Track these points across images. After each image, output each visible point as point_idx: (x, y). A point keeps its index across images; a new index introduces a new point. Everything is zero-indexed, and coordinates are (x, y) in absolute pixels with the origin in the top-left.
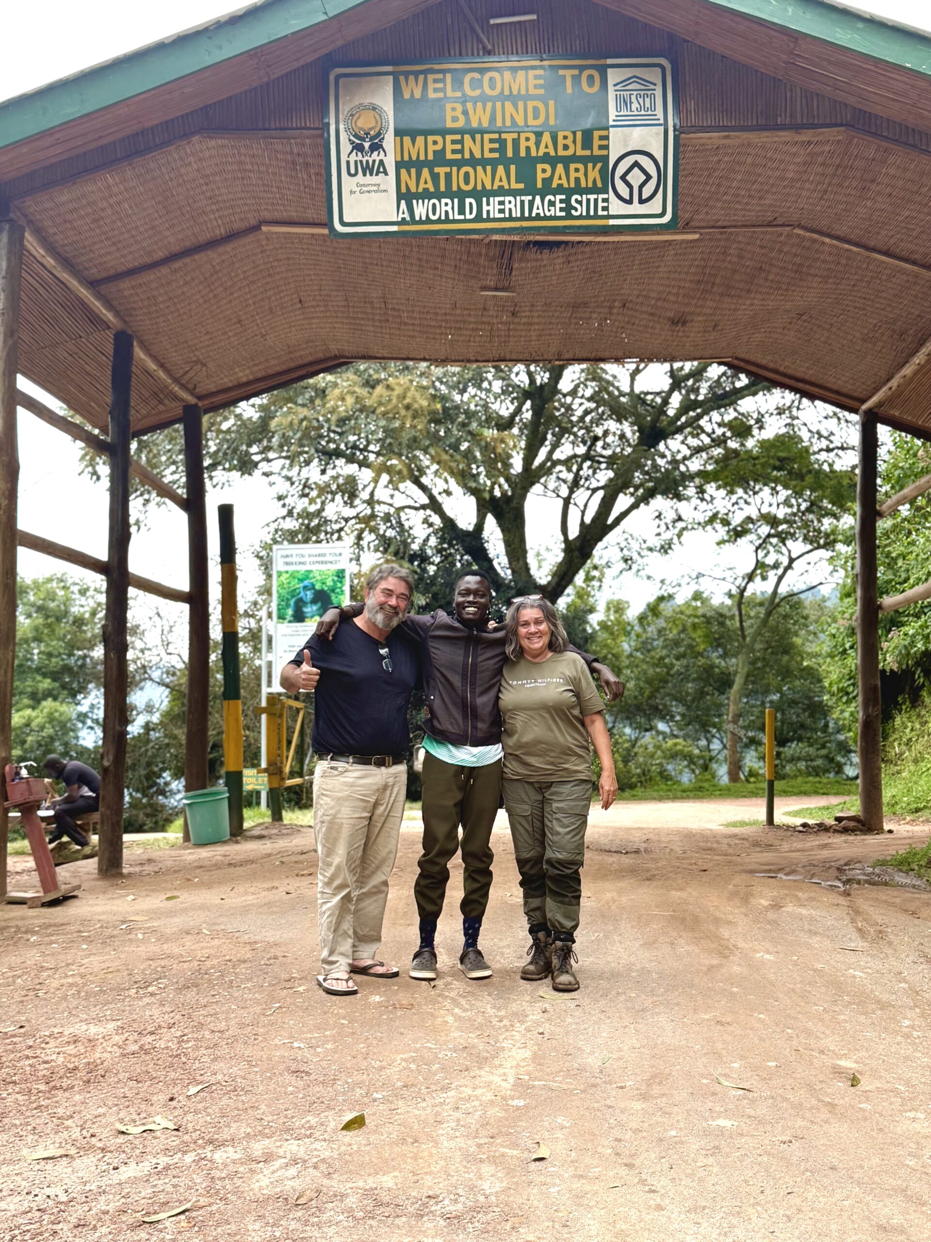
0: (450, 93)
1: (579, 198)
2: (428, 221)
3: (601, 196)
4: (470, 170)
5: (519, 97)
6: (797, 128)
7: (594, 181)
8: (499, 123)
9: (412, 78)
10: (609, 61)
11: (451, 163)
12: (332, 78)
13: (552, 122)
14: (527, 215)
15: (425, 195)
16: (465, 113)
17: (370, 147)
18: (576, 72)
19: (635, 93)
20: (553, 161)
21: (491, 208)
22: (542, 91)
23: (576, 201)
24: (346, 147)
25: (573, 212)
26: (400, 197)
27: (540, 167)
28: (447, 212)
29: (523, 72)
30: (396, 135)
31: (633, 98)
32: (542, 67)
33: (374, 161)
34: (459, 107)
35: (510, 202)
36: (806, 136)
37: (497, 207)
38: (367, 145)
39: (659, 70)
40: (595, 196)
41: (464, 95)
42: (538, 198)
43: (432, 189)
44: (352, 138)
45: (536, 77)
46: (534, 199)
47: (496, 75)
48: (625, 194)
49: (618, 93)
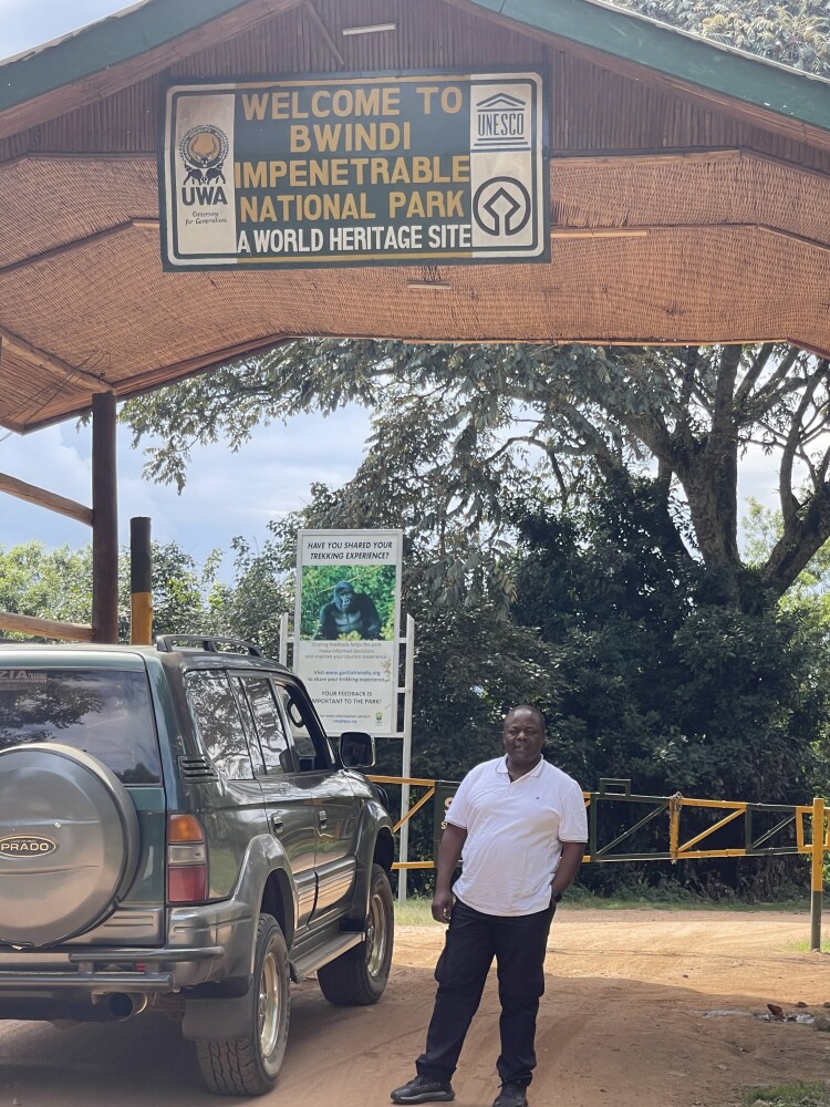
0: (296, 114)
1: (438, 229)
2: (270, 253)
3: (463, 227)
4: (316, 197)
5: (372, 118)
6: (684, 151)
7: (455, 211)
8: (349, 148)
9: (255, 97)
10: (474, 77)
11: (295, 191)
12: (169, 97)
13: (407, 146)
14: (378, 247)
15: (267, 225)
16: (312, 136)
17: (207, 173)
18: (436, 90)
19: (501, 113)
20: (407, 189)
21: (339, 240)
22: (397, 112)
23: (434, 231)
24: (181, 174)
25: (431, 244)
26: (240, 227)
27: (393, 195)
28: (290, 244)
29: (378, 90)
30: (235, 160)
31: (498, 118)
32: (397, 84)
33: (212, 189)
34: (305, 129)
35: (360, 233)
36: (697, 158)
37: (346, 239)
38: (204, 171)
39: (529, 86)
40: (457, 227)
41: (312, 115)
42: (391, 229)
43: (274, 219)
44: (188, 164)
45: (391, 96)
46: (386, 230)
47: (347, 94)
48: (491, 224)
49: (482, 113)
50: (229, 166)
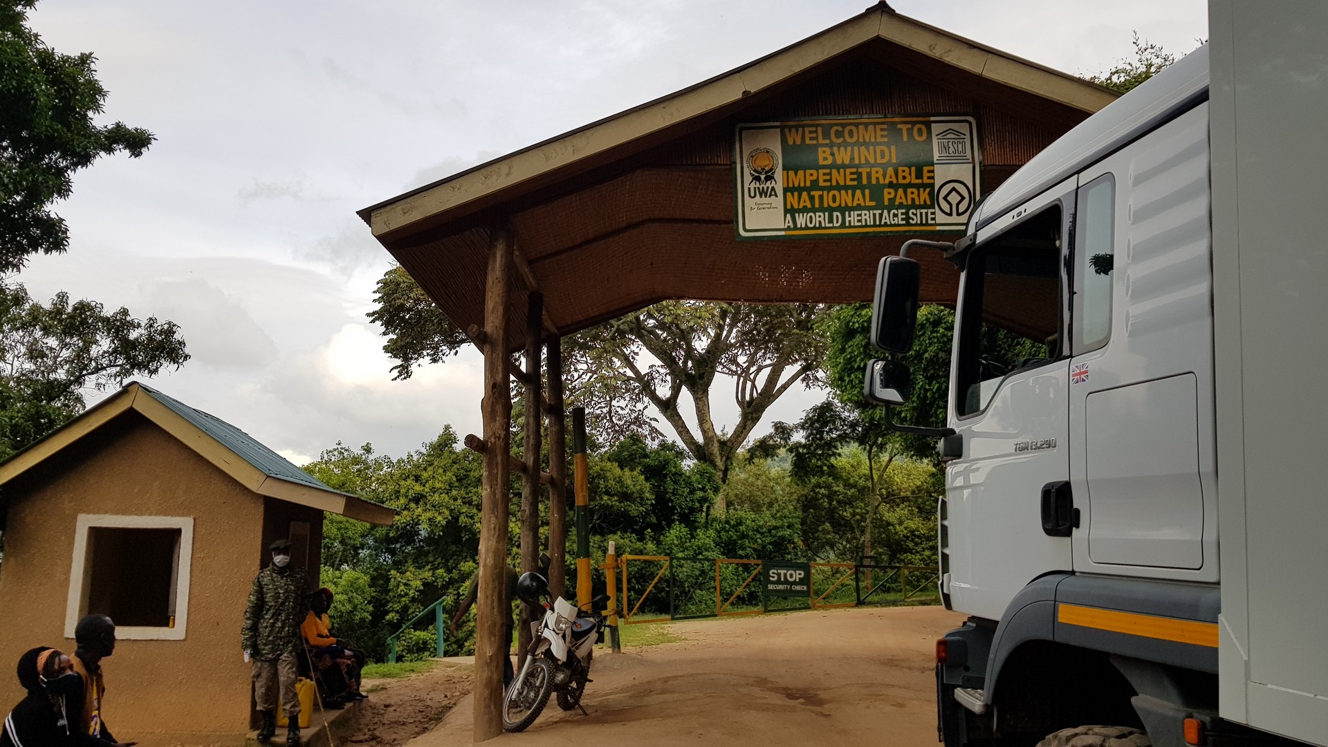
0: (821, 141)
2: (807, 228)
3: (930, 211)
4: (836, 193)
5: (870, 143)
7: (925, 201)
8: (857, 161)
9: (793, 130)
10: (932, 119)
11: (822, 189)
12: (737, 129)
13: (894, 160)
14: (878, 223)
15: (804, 210)
16: (832, 154)
17: (765, 178)
18: (909, 126)
19: (951, 141)
20: (895, 187)
21: (852, 219)
22: (886, 139)
23: (913, 213)
24: (748, 178)
26: (786, 211)
27: (886, 191)
28: (820, 222)
29: (873, 126)
30: (783, 170)
31: (950, 144)
32: (885, 123)
33: (768, 188)
34: (828, 150)
35: (865, 215)
37: (856, 218)
38: (763, 177)
39: (967, 125)
40: (926, 211)
41: (831, 142)
42: (885, 212)
43: (809, 206)
44: (752, 172)
45: (882, 130)
46: (883, 212)
47: (854, 128)
48: (947, 209)
49: (940, 141)
50: (779, 174)
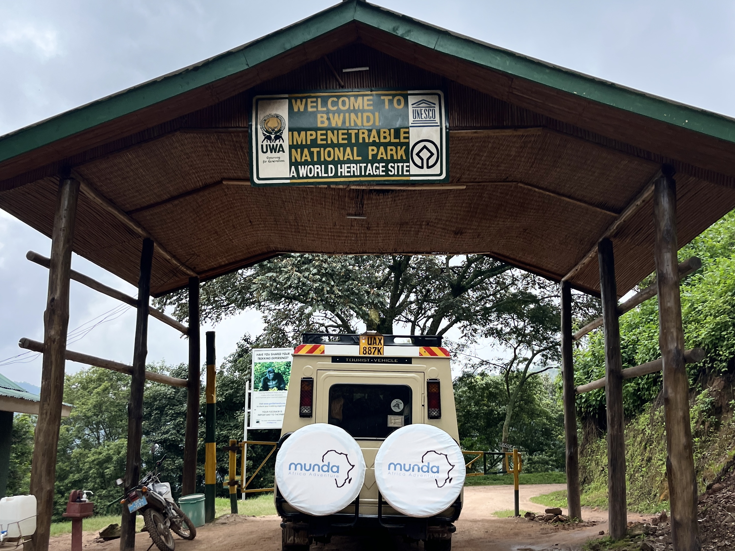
0: (320, 108)
1: (393, 165)
2: (307, 177)
3: (405, 164)
4: (331, 149)
5: (359, 110)
6: (516, 128)
7: (401, 156)
8: (347, 124)
9: (299, 101)
10: (409, 92)
11: (320, 146)
12: (254, 101)
13: (377, 124)
14: (363, 174)
15: (306, 163)
16: (328, 119)
17: (275, 137)
18: (391, 97)
19: (424, 109)
20: (377, 145)
21: (343, 170)
22: (371, 108)
23: (391, 166)
24: (261, 137)
25: (390, 173)
26: (291, 164)
27: (370, 148)
28: (318, 172)
29: (361, 97)
30: (289, 131)
31: (423, 111)
32: (371, 95)
33: (277, 145)
34: (325, 116)
35: (354, 167)
36: (520, 132)
37: (346, 170)
38: (273, 136)
39: (437, 97)
40: (402, 164)
41: (328, 109)
42: (369, 165)
43: (309, 160)
44: (264, 132)
45: (368, 100)
46: (367, 165)
47: (346, 99)
49: (414, 109)
